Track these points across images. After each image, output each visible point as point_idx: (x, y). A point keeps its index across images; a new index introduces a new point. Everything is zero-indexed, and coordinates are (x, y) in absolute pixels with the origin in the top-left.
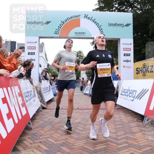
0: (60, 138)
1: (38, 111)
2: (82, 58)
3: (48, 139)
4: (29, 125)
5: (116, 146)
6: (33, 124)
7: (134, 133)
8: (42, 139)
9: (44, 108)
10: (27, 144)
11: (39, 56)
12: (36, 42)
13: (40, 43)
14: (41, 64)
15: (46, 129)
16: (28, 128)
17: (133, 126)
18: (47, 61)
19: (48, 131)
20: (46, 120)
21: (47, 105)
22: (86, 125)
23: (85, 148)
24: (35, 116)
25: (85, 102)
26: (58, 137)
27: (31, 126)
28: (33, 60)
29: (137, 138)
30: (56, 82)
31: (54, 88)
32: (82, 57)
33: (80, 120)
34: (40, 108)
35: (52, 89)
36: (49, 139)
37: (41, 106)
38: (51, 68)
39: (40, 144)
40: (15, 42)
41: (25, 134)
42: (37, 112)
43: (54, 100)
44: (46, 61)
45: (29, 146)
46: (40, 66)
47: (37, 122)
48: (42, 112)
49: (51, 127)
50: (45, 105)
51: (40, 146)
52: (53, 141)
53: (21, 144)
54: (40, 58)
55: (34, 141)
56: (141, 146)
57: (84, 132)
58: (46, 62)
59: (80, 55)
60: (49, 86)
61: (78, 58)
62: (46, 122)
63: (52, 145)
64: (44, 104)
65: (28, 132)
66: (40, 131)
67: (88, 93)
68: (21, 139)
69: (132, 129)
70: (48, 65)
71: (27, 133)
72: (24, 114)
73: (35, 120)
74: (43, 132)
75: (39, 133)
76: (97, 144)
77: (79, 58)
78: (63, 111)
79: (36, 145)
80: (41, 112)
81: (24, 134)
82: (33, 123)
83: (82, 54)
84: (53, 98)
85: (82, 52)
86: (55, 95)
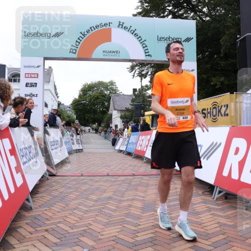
0: (78, 222)
1: (42, 180)
2: (114, 92)
3: (58, 225)
4: (27, 202)
5: (169, 235)
6: (34, 201)
7: (198, 213)
8: (49, 225)
9: (52, 175)
10: (24, 234)
11: (44, 90)
12: (38, 67)
13: (46, 68)
14: (47, 103)
15: (56, 208)
16: (25, 208)
17: (197, 202)
18: (58, 97)
19: (59, 212)
20: (56, 193)
21: (56, 170)
22: (120, 201)
23: (119, 238)
24: (38, 188)
25: (120, 164)
26: (75, 222)
27: (31, 204)
28: (34, 95)
29: (203, 222)
31: (69, 142)
32: (115, 90)
33: (112, 193)
34: (45, 175)
35: (65, 143)
36: (61, 225)
37: (48, 170)
38: (63, 110)
39: (46, 234)
40: (4, 66)
41: (20, 218)
42: (40, 180)
43: (68, 161)
44: (56, 98)
45: (27, 237)
46: (46, 105)
47: (41, 197)
48: (49, 181)
49: (64, 206)
50: (54, 169)
51: (46, 236)
52: (66, 228)
53: (14, 234)
54: (46, 92)
55: (37, 229)
56: (208, 234)
57: (117, 214)
58: (55, 99)
59: (111, 88)
60: (61, 139)
62: (55, 197)
63: (65, 235)
64: (52, 168)
65: (26, 214)
66: (46, 212)
67: (124, 150)
68: (15, 226)
69: (195, 206)
70: (59, 104)
71: (25, 216)
72: (18, 185)
73: (37, 194)
74: (50, 214)
75: (44, 216)
76: (138, 232)
77: (110, 93)
78: (83, 179)
79: (40, 234)
80: (47, 182)
81: (18, 217)
82: (34, 199)
83: (115, 86)
84: (67, 158)
85: (115, 83)
86: (70, 153)
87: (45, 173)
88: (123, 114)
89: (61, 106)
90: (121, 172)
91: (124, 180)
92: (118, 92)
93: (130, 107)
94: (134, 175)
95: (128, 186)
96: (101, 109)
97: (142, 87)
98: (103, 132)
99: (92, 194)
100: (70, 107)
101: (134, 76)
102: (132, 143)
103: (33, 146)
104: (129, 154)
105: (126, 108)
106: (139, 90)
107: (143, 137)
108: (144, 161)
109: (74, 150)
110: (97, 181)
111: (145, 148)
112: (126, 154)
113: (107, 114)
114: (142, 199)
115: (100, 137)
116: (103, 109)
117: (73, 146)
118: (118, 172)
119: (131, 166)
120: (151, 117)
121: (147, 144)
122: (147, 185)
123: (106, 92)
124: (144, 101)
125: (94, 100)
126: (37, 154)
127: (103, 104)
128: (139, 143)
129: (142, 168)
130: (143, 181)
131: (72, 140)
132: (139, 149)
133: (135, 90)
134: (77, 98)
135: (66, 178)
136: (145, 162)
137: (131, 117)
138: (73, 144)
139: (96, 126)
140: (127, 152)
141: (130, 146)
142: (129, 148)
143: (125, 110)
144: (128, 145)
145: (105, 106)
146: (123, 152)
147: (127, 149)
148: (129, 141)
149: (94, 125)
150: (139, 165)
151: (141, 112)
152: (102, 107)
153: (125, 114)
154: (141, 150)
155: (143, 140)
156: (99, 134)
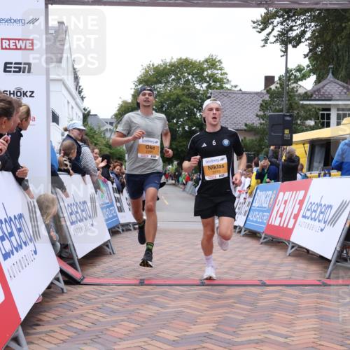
2: (218, 85)
4: (14, 346)
9: (70, 281)
11: (49, 81)
14: (58, 112)
18: (83, 98)
20: (81, 325)
21: (82, 271)
24: (39, 313)
25: (230, 258)
28: (25, 94)
30: (116, 180)
31: (112, 205)
32: (221, 81)
33: (211, 326)
34: (56, 282)
35: (102, 208)
37: (62, 271)
38: (96, 128)
42: (44, 295)
43: (109, 250)
44: (79, 100)
46: (55, 119)
47: (47, 333)
48: (65, 297)
50: (76, 269)
54: (53, 87)
58: (77, 104)
59: (212, 76)
61: (205, 85)
62: (79, 333)
64: (73, 265)
67: (242, 225)
70: (86, 116)
77: (209, 87)
78: (145, 293)
80: (61, 297)
82: (32, 338)
83: (221, 69)
84: (107, 244)
85: (220, 61)
86: (114, 232)
87: (57, 279)
89: (90, 120)
90: (233, 277)
91: (240, 296)
92: (228, 86)
93: (257, 122)
94: (264, 285)
95: (250, 311)
96: (187, 128)
97: (287, 71)
98: (190, 183)
99: (165, 326)
100: (111, 124)
101: (266, 41)
102: (261, 210)
103: (27, 216)
104: (253, 234)
105: (246, 125)
106: (280, 79)
107: (287, 193)
108: (290, 251)
109: (123, 225)
110: (177, 298)
111: (292, 221)
112: (245, 235)
114: (283, 340)
115: (184, 194)
116: (190, 128)
117: (119, 215)
118: (227, 276)
119: (255, 262)
120: (307, 146)
121: (295, 212)
122: (296, 310)
123: (198, 86)
124: (291, 107)
125: (169, 106)
126: (36, 234)
127: (191, 114)
129: (282, 269)
130: (284, 299)
131: (118, 200)
132: (277, 224)
133: (269, 80)
134: (130, 101)
135: (104, 288)
136: (290, 255)
137: (260, 146)
138: (121, 209)
139: (174, 167)
140: (247, 229)
141: (255, 216)
142: (252, 221)
143: (245, 130)
144: (251, 213)
145: (195, 120)
146: (237, 230)
147: (248, 222)
148: (254, 205)
149: (170, 166)
150: (277, 260)
151: (284, 133)
152: (190, 123)
153: (245, 138)
154: (281, 225)
155: (286, 202)
156: (181, 186)
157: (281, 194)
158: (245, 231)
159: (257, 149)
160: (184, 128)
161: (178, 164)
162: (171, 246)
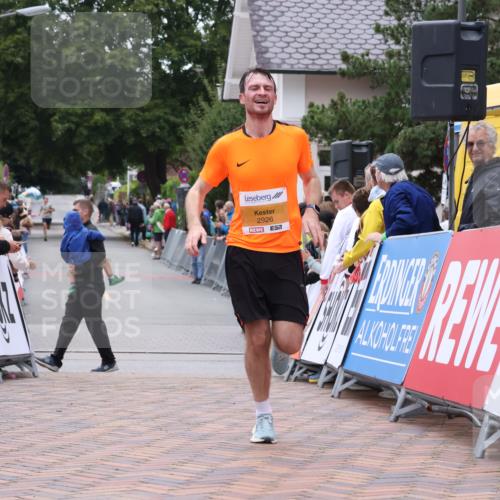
88: (324, 101)
93: (376, 49)
96: (165, 65)
102: (393, 315)
104: (370, 391)
105: (345, 57)
112: (348, 394)
113: (209, 100)
115: (160, 268)
116: (176, 65)
119: (377, 477)
124: (481, 3)
128: (440, 311)
132: (443, 358)
137: (388, 119)
139: (129, 187)
140: (354, 374)
141: (377, 335)
142: (368, 350)
143: (343, 73)
144: (363, 324)
145: (191, 42)
146: (323, 377)
147: (352, 353)
148: (371, 299)
149: (116, 184)
150: (443, 471)
151: (458, 81)
152: (174, 52)
153: (342, 97)
154: (457, 363)
155: (469, 293)
156: (151, 244)
157: (455, 267)
158: (346, 380)
159: (377, 131)
160: (156, 67)
161: (139, 176)
162: (121, 428)
